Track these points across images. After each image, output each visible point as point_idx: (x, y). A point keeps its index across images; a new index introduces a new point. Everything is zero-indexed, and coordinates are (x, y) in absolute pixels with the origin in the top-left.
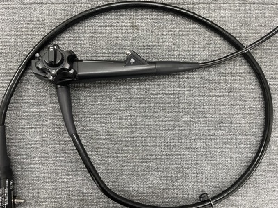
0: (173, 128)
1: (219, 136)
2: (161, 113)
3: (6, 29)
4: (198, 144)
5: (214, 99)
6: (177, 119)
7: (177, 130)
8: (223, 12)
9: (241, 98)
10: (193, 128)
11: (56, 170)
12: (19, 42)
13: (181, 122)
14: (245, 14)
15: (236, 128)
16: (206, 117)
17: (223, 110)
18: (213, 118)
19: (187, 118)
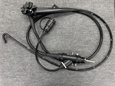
0: (71, 44)
1: (87, 47)
2: (67, 39)
3: (15, 13)
4: (79, 50)
5: (84, 34)
6: (72, 42)
7: (72, 45)
8: (86, 6)
9: (93, 34)
10: (78, 44)
11: (31, 59)
12: (19, 17)
13: (73, 42)
14: (94, 6)
15: (92, 44)
16: (82, 41)
17: (87, 38)
18: (84, 41)
19: (75, 41)
